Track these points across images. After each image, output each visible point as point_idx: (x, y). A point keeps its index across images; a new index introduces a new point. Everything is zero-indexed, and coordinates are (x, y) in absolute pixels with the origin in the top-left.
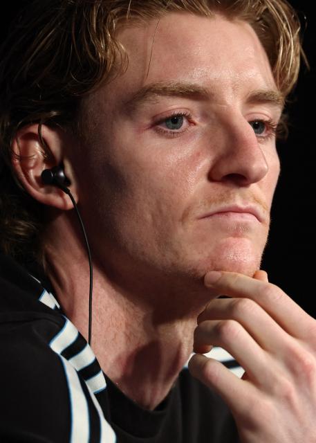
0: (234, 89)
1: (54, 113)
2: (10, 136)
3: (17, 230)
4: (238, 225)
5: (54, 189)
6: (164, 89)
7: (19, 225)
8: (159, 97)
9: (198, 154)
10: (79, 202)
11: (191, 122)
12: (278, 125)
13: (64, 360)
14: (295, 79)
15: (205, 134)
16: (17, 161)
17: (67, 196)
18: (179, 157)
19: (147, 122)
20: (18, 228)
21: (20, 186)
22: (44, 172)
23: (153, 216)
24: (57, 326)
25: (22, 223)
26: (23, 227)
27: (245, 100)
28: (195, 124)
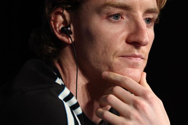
0: (141, 7)
1: (69, 6)
2: (51, 11)
3: (48, 50)
4: (134, 63)
5: (65, 35)
6: (113, 5)
7: (49, 49)
8: (111, 7)
9: (123, 31)
10: (74, 41)
11: (122, 18)
12: (156, 19)
13: (64, 102)
14: (164, 4)
15: (127, 23)
16: (52, 22)
17: (70, 39)
18: (116, 31)
19: (105, 16)
20: (48, 49)
21: (52, 31)
22: (62, 28)
23: (102, 52)
24: (61, 89)
25: (50, 48)
26: (50, 49)
27: (144, 12)
28: (124, 19)
